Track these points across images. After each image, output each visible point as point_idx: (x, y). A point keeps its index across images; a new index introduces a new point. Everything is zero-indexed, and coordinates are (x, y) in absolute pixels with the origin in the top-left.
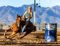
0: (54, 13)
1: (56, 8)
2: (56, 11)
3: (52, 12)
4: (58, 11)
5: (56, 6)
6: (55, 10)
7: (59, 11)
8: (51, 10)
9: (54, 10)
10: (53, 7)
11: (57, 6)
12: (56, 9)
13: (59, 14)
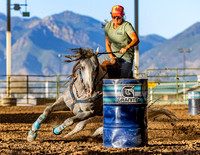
0: (58, 36)
1: (65, 21)
2: (64, 30)
3: (50, 33)
4: (71, 32)
5: (63, 14)
6: (61, 28)
7: (75, 30)
8: (46, 28)
9: (55, 27)
10: (54, 16)
11: (67, 12)
12: (62, 23)
13: (74, 42)
